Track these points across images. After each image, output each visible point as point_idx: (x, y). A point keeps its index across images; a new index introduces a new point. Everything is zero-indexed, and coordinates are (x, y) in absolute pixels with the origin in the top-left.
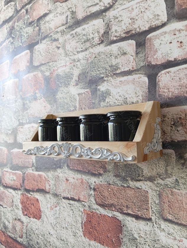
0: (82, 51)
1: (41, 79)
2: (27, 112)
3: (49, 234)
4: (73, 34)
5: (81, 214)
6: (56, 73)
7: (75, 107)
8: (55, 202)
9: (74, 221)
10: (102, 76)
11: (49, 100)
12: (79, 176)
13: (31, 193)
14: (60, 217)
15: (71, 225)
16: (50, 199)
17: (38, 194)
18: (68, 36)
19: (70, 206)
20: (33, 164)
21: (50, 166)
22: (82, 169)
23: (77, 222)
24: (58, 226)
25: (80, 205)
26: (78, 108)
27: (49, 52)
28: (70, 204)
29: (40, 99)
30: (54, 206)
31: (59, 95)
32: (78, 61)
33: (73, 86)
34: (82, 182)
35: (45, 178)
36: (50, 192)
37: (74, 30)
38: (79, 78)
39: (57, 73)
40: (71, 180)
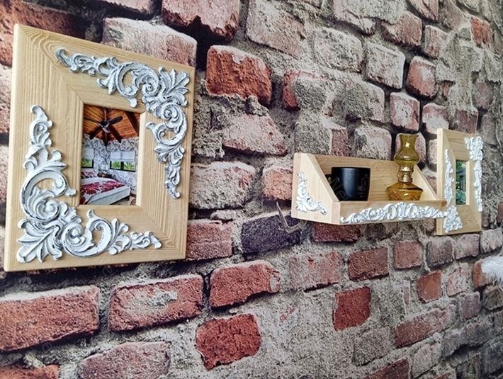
0: (338, 68)
1: (264, 75)
2: (220, 132)
3: (278, 364)
4: (326, 32)
5: (331, 302)
6: (296, 80)
7: (327, 148)
8: (291, 304)
9: (322, 317)
10: (360, 116)
11: (281, 124)
12: (328, 250)
13: (231, 311)
14: (300, 324)
15: (317, 325)
16: (280, 302)
17: (251, 305)
18: (319, 30)
19: (315, 298)
20: (235, 250)
21: (277, 245)
22: (333, 240)
23: (326, 316)
24: (295, 340)
25: (331, 291)
26: (330, 151)
27: (285, 32)
28: (317, 296)
29: (259, 116)
30: (289, 312)
31: (301, 121)
32: (332, 79)
33: (326, 114)
34: (333, 258)
35: (268, 269)
36: (281, 290)
37: (328, 27)
38: (333, 106)
39: (299, 82)
40: (317, 259)
